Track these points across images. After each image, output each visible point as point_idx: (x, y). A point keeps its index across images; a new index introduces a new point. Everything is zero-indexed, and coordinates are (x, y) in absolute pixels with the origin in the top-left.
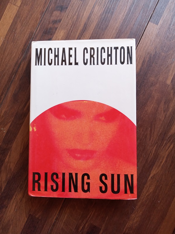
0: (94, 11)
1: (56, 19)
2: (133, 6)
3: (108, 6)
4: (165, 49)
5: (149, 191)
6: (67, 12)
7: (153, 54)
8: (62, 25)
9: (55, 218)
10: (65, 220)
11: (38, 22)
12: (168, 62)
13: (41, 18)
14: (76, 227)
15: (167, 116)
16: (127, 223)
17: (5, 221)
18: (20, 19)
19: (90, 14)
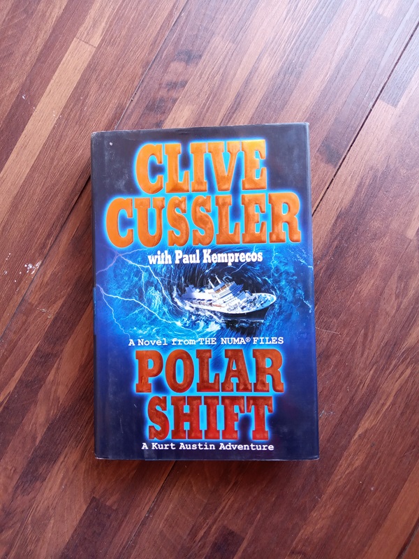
0: (260, 68)
1: (174, 80)
2: (346, 62)
3: (290, 58)
4: (407, 161)
5: (353, 465)
6: (200, 64)
7: (381, 170)
8: (188, 95)
9: (147, 508)
10: (168, 515)
11: (136, 83)
12: (414, 190)
13: (142, 74)
14: (191, 531)
15: (402, 306)
16: (299, 531)
17: (39, 507)
18: (97, 75)
19: (251, 73)
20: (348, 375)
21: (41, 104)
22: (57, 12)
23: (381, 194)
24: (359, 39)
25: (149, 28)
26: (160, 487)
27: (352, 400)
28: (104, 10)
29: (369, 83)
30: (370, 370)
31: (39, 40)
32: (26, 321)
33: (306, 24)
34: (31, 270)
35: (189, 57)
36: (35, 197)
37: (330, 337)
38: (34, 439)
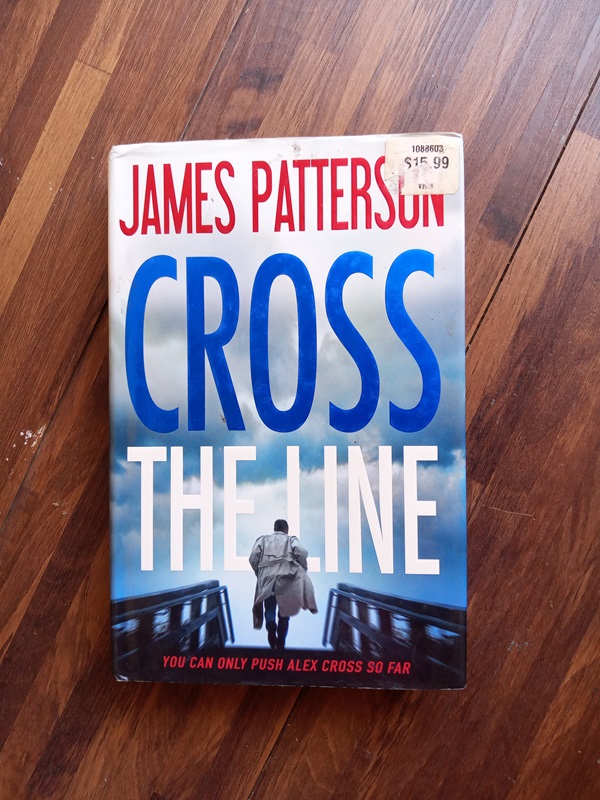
20: (549, 583)
21: (30, 171)
22: (43, 20)
23: (588, 285)
24: (538, 33)
25: (193, 36)
26: (258, 772)
27: (558, 621)
28: (119, 11)
29: (558, 104)
30: (586, 572)
31: (18, 68)
32: (29, 521)
33: (450, 13)
34: (31, 440)
35: (263, 80)
36: (29, 323)
37: (518, 521)
38: (55, 706)
